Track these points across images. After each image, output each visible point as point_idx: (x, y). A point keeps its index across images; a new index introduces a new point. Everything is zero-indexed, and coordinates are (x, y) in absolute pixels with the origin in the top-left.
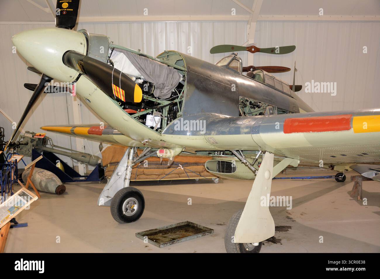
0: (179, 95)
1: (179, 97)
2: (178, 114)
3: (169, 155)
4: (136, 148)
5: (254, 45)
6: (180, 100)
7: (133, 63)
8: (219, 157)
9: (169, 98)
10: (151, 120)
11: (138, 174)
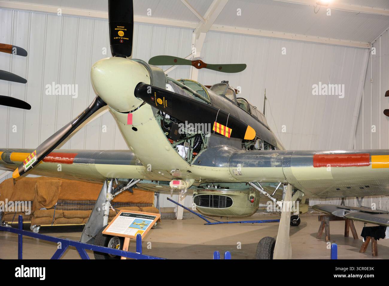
3: (185, 186)
5: (200, 59)
8: (213, 191)
10: (182, 151)
11: (56, 216)
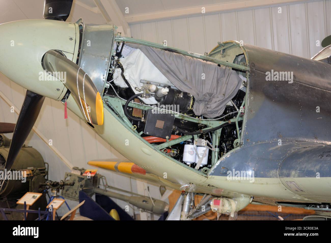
0: (238, 110)
1: (239, 114)
2: (236, 141)
3: (228, 209)
4: (192, 194)
6: (240, 119)
7: (155, 63)
9: (221, 116)
10: (191, 153)
